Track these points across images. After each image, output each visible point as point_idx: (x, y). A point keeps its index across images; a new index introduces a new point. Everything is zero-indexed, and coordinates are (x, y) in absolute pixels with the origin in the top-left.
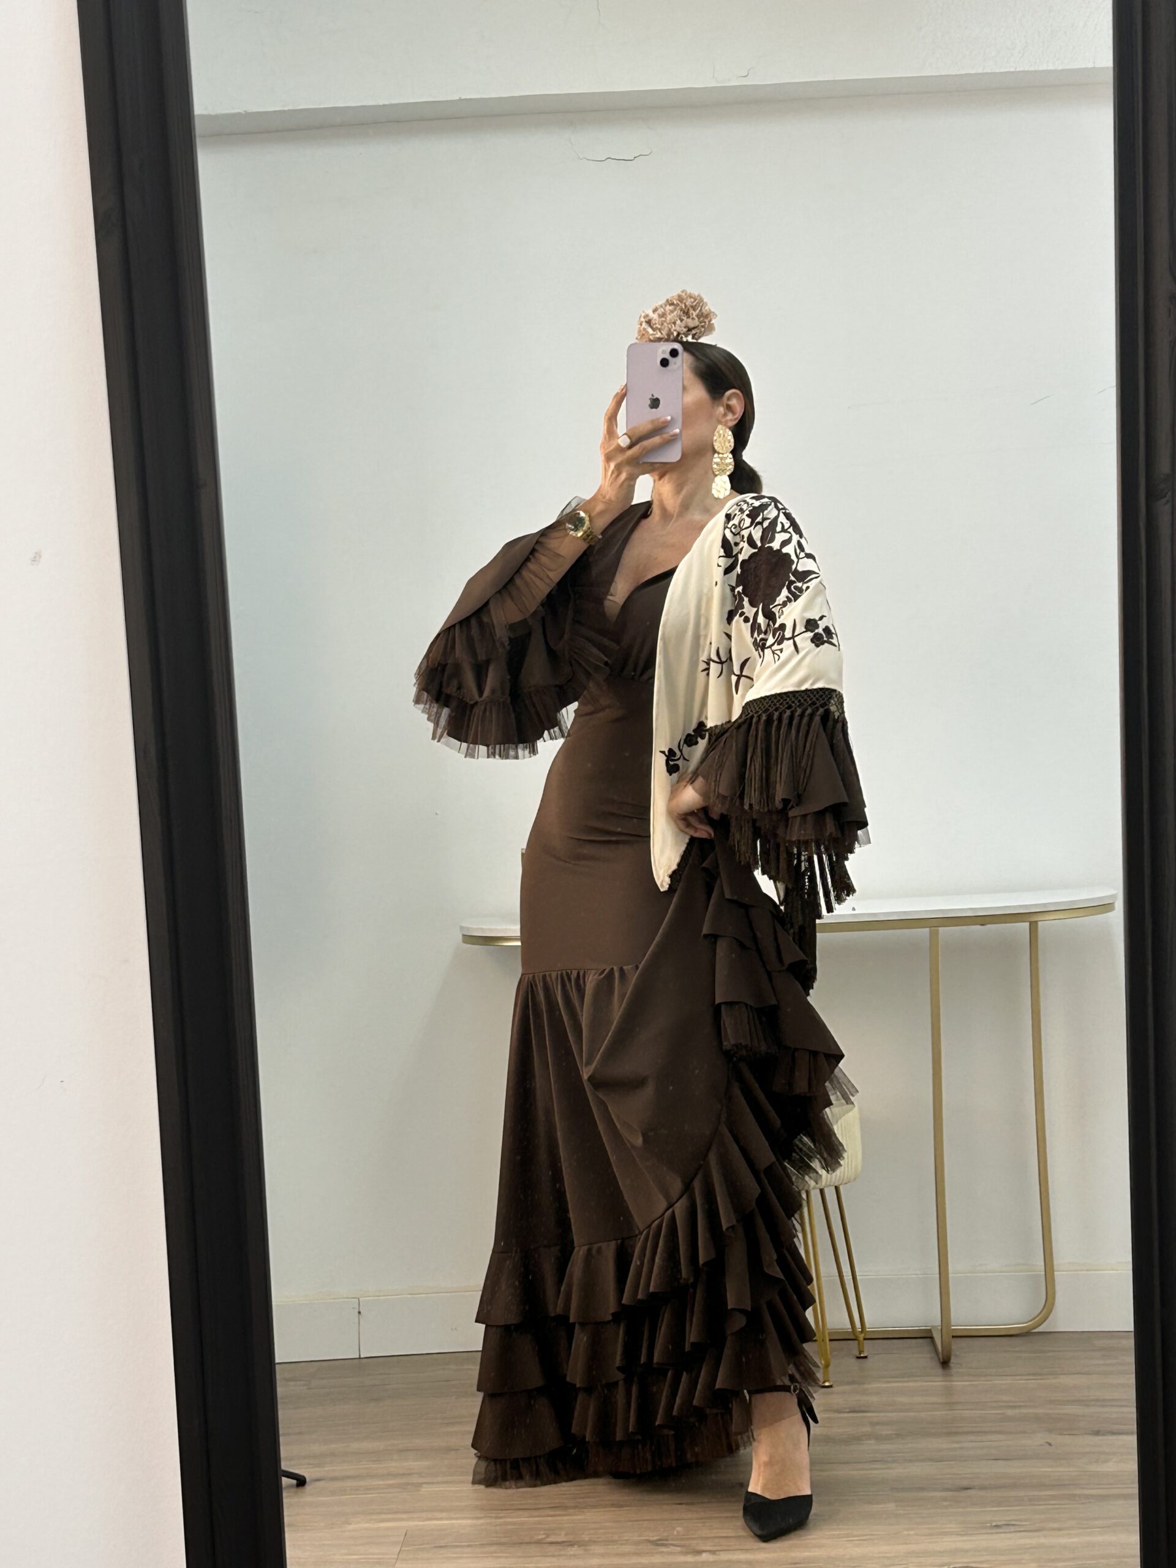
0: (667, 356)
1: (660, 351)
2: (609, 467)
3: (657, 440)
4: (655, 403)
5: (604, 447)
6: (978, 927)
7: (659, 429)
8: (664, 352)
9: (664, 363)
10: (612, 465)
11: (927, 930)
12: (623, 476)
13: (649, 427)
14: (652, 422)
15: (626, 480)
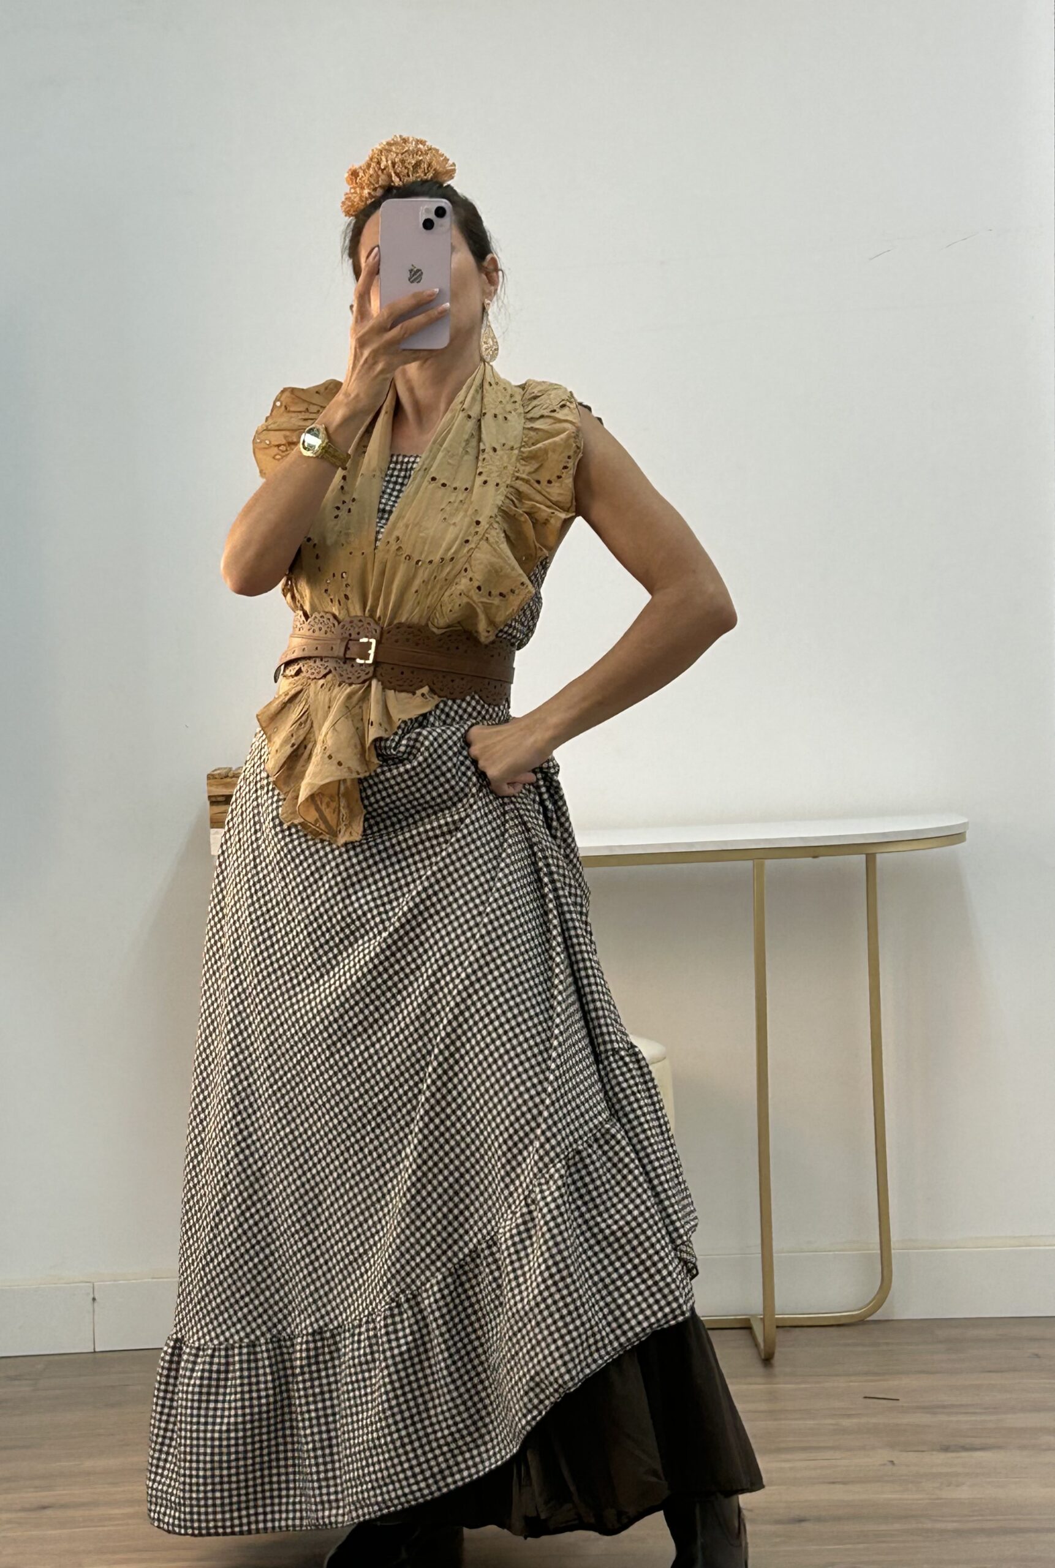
0: (432, 216)
1: (422, 209)
2: (362, 354)
3: (420, 319)
4: (415, 275)
5: (355, 330)
6: (810, 859)
7: (422, 305)
8: (427, 211)
9: (428, 224)
10: (366, 353)
11: (749, 864)
12: (380, 366)
13: (412, 302)
14: (415, 295)
15: (382, 372)
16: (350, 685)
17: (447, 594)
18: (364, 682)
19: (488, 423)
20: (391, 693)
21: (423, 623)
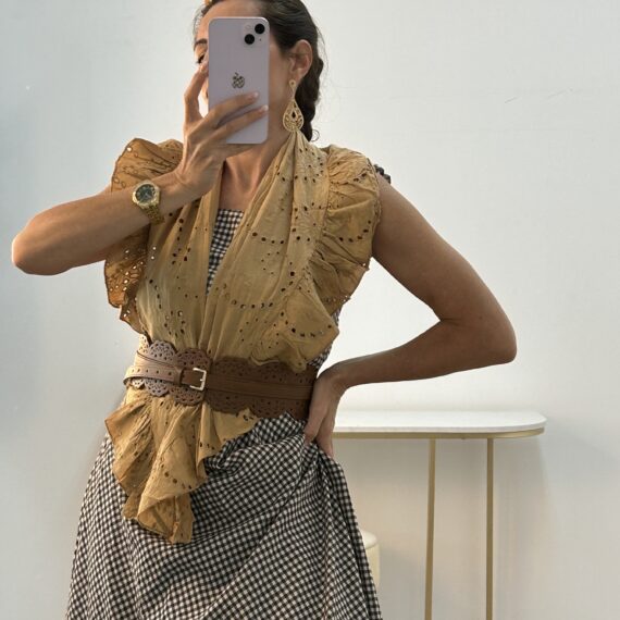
0: (253, 32)
3: (243, 118)
4: (238, 81)
7: (244, 107)
8: (250, 29)
13: (236, 105)
16: (185, 405)
17: (267, 333)
18: (196, 404)
19: (299, 186)
20: (218, 415)
21: (246, 357)
